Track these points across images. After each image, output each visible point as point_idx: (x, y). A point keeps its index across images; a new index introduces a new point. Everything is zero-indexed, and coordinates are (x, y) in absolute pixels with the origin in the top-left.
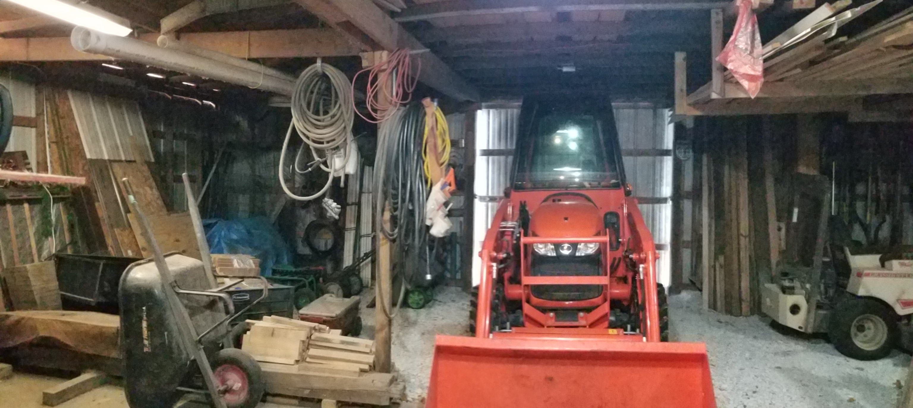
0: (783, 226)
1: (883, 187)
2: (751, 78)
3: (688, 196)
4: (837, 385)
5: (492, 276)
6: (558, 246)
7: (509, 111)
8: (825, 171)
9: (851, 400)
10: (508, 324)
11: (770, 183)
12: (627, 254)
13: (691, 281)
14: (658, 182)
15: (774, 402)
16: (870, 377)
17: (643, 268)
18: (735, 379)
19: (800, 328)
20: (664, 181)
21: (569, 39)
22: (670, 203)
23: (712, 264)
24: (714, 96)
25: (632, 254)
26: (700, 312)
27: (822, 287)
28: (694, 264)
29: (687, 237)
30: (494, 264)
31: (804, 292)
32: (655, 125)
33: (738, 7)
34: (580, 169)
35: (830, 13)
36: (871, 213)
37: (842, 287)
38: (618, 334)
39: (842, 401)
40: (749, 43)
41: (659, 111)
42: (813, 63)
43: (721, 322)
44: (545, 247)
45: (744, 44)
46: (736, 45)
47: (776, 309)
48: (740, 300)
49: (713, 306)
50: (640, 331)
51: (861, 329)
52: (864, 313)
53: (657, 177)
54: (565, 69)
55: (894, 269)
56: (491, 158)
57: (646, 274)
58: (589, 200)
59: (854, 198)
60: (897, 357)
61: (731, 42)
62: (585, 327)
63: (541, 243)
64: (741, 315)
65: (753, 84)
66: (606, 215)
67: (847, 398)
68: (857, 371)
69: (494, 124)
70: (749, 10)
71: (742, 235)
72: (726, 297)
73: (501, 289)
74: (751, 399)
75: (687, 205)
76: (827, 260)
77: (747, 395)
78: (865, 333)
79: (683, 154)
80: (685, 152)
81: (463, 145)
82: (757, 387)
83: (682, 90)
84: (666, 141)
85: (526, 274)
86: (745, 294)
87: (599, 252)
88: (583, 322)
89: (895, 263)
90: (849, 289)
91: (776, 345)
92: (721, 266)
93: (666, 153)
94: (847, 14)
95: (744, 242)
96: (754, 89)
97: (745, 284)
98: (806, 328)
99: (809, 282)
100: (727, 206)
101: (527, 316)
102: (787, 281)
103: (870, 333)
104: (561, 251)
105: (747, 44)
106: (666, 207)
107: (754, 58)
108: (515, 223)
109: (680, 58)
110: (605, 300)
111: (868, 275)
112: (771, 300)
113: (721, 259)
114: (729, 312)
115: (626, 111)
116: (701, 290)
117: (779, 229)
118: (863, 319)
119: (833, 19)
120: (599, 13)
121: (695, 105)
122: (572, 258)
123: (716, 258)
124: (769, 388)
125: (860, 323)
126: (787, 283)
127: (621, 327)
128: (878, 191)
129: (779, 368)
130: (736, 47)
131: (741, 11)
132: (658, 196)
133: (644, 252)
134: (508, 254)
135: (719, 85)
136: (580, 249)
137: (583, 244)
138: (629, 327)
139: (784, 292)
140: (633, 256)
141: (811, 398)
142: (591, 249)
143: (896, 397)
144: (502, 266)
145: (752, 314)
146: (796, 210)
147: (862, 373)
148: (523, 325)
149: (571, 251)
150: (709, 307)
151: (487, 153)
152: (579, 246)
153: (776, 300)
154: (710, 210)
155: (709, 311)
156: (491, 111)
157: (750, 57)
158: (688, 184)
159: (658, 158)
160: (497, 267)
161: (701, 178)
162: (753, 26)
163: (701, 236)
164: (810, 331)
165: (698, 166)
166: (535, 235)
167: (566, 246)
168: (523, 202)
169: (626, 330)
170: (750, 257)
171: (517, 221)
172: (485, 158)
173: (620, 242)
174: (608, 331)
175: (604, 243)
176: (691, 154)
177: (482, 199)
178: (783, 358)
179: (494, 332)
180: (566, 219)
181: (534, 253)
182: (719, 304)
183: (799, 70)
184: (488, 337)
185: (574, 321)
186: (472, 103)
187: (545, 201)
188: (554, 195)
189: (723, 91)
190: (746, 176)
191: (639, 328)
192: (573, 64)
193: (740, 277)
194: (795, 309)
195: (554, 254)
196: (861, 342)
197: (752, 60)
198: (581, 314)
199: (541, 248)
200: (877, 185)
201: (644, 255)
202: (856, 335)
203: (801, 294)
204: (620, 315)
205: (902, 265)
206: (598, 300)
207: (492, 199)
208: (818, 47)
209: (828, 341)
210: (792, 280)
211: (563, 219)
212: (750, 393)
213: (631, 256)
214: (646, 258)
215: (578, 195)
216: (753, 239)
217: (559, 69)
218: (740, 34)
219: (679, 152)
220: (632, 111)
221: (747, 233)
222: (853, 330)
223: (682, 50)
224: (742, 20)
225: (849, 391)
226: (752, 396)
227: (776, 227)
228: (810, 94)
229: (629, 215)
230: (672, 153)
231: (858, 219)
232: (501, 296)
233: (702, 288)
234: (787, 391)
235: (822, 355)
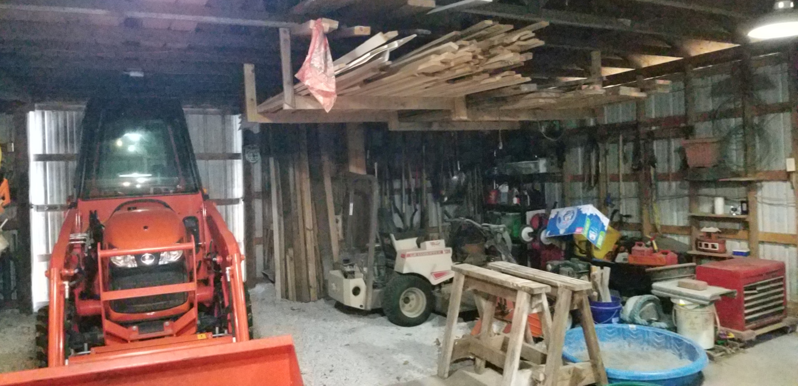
0: (339, 218)
1: (413, 181)
2: (326, 94)
3: (258, 196)
4: (394, 351)
5: (64, 296)
6: (138, 257)
7: (68, 114)
8: (370, 171)
9: (406, 363)
10: (86, 345)
11: (328, 183)
12: (209, 257)
13: (264, 274)
14: (230, 184)
15: (348, 377)
16: (417, 340)
17: (229, 270)
18: (313, 361)
19: (361, 306)
20: (236, 182)
21: (137, 44)
22: (242, 204)
23: (283, 257)
24: (286, 107)
25: (215, 257)
26: (274, 303)
27: (376, 268)
28: (266, 258)
29: (259, 233)
30: (66, 283)
31: (362, 275)
32: (223, 130)
33: (311, 30)
34: (150, 175)
35: (384, 42)
36: (405, 203)
37: (391, 267)
38: (208, 338)
39: (398, 365)
40: (323, 62)
41: (228, 117)
42: (367, 81)
43: (293, 310)
44: (124, 259)
45: (318, 63)
46: (312, 64)
47: (341, 293)
48: (309, 287)
49: (286, 296)
50: (228, 333)
51: (407, 300)
52: (408, 287)
53: (229, 179)
54: (133, 74)
55: (427, 249)
56: (48, 163)
57: (232, 276)
58: (168, 207)
59: (392, 192)
60: (434, 320)
61: (307, 61)
62: (171, 335)
63: (119, 255)
64: (310, 301)
65: (328, 100)
66: (184, 221)
67: (402, 362)
68: (407, 336)
69: (50, 127)
70: (321, 33)
71: (308, 229)
72: (296, 287)
73: (73, 307)
74: (329, 378)
75: (258, 205)
76: (377, 245)
77: (325, 375)
78: (410, 303)
79: (252, 157)
80: (254, 156)
81: (13, 150)
82: (333, 366)
83: (252, 100)
84: (235, 145)
85: (105, 290)
86: (313, 281)
87: (183, 258)
88: (170, 331)
89: (428, 243)
90: (396, 269)
91: (342, 325)
92: (291, 259)
93: (236, 156)
94: (394, 45)
95: (309, 235)
96: (328, 104)
97: (312, 272)
98: (366, 306)
99: (366, 266)
100: (293, 204)
101: (108, 334)
102: (348, 267)
103: (413, 303)
104: (143, 262)
105: (321, 64)
106: (238, 208)
107: (328, 77)
108: (85, 235)
109: (248, 69)
110: (191, 306)
111: (409, 256)
112: (336, 285)
113: (291, 251)
114: (299, 298)
115: (195, 116)
116: (273, 282)
117: (337, 221)
118: (408, 292)
119: (386, 46)
120: (171, 22)
121: (265, 113)
122: (155, 268)
123: (286, 252)
124: (342, 365)
125: (406, 296)
126: (348, 269)
127: (208, 331)
128: (409, 185)
129: (348, 345)
130: (311, 66)
131: (314, 33)
132: (229, 197)
133: (230, 256)
134: (80, 269)
135: (290, 99)
136: (163, 257)
137: (165, 253)
138: (217, 329)
139: (346, 277)
140: (218, 259)
141: (376, 367)
142: (174, 257)
143: (437, 353)
144: (74, 282)
145: (319, 298)
146: (351, 205)
147: (411, 338)
148: (103, 344)
149: (153, 260)
150: (282, 297)
151: (43, 158)
152: (162, 255)
153: (339, 284)
154: (278, 208)
155: (281, 301)
156: (46, 112)
157: (324, 75)
158: (257, 186)
159: (229, 161)
160: (69, 285)
161: (269, 178)
162: (325, 48)
163: (272, 232)
164: (369, 308)
165: (265, 169)
166: (111, 247)
167: (147, 256)
168: (93, 212)
169: (214, 333)
170: (315, 247)
171: (87, 232)
172: (40, 163)
173: (200, 246)
174: (197, 337)
175: (190, 251)
176: (259, 157)
177: (39, 208)
178: (350, 336)
179: (69, 357)
180: (145, 227)
181: (112, 266)
182: (290, 294)
183: (358, 88)
184: (64, 364)
185: (160, 331)
186: (23, 104)
187: (118, 208)
188: (129, 203)
189: (293, 103)
190: (308, 176)
191: (227, 328)
192: (141, 69)
193: (307, 266)
194: (356, 291)
195: (136, 265)
196: (407, 311)
197: (326, 78)
198: (167, 323)
199: (120, 260)
200: (408, 181)
201: (230, 258)
202: (403, 306)
203: (360, 277)
204: (205, 318)
205: (433, 244)
206: (185, 306)
207: (52, 208)
208: (373, 69)
209: (383, 315)
210: (352, 265)
211: (142, 228)
212: (328, 373)
213: (214, 259)
214: (232, 260)
215: (152, 201)
216: (317, 232)
217: (126, 73)
218: (314, 54)
219: (249, 156)
220: (201, 116)
221: (312, 227)
222: (401, 302)
223: (250, 62)
224: (315, 41)
225: (404, 356)
226: (329, 375)
227: (335, 219)
228: (364, 107)
229: (209, 217)
230: (242, 156)
231: (397, 211)
232: (72, 315)
233: (274, 279)
234: (358, 364)
235: (378, 328)
